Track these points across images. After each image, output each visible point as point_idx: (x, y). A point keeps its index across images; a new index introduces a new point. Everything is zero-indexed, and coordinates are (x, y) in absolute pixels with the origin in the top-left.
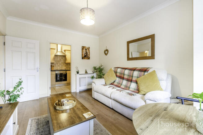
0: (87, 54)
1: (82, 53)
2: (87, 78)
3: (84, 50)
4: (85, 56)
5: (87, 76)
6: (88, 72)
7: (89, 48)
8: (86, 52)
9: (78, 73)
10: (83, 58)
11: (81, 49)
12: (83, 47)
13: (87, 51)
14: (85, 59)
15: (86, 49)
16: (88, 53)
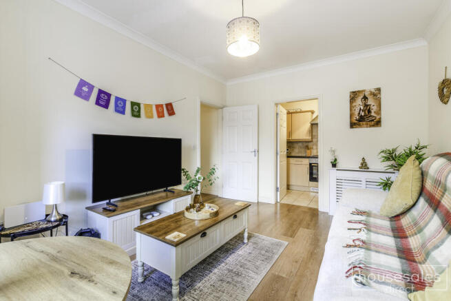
0: (369, 111)
1: (351, 110)
2: (364, 183)
3: (359, 103)
4: (361, 119)
5: (364, 176)
6: (372, 166)
7: (377, 93)
8: (366, 106)
9: (334, 165)
10: (352, 125)
11: (348, 99)
12: (354, 92)
13: (371, 102)
14: (360, 126)
15: (365, 98)
16: (374, 109)
